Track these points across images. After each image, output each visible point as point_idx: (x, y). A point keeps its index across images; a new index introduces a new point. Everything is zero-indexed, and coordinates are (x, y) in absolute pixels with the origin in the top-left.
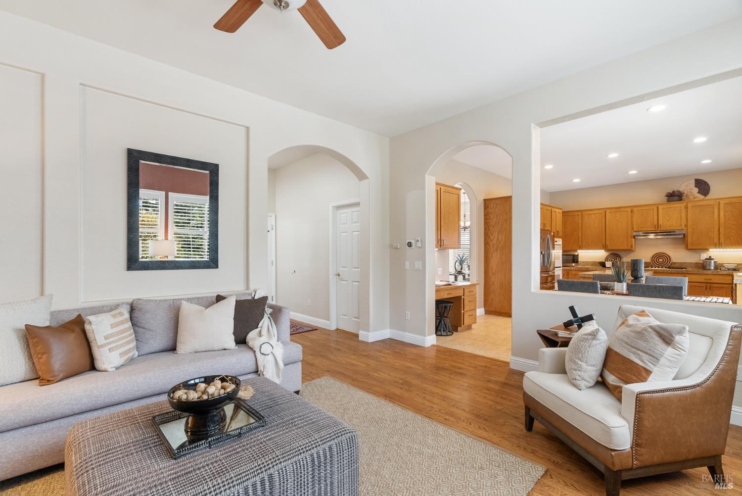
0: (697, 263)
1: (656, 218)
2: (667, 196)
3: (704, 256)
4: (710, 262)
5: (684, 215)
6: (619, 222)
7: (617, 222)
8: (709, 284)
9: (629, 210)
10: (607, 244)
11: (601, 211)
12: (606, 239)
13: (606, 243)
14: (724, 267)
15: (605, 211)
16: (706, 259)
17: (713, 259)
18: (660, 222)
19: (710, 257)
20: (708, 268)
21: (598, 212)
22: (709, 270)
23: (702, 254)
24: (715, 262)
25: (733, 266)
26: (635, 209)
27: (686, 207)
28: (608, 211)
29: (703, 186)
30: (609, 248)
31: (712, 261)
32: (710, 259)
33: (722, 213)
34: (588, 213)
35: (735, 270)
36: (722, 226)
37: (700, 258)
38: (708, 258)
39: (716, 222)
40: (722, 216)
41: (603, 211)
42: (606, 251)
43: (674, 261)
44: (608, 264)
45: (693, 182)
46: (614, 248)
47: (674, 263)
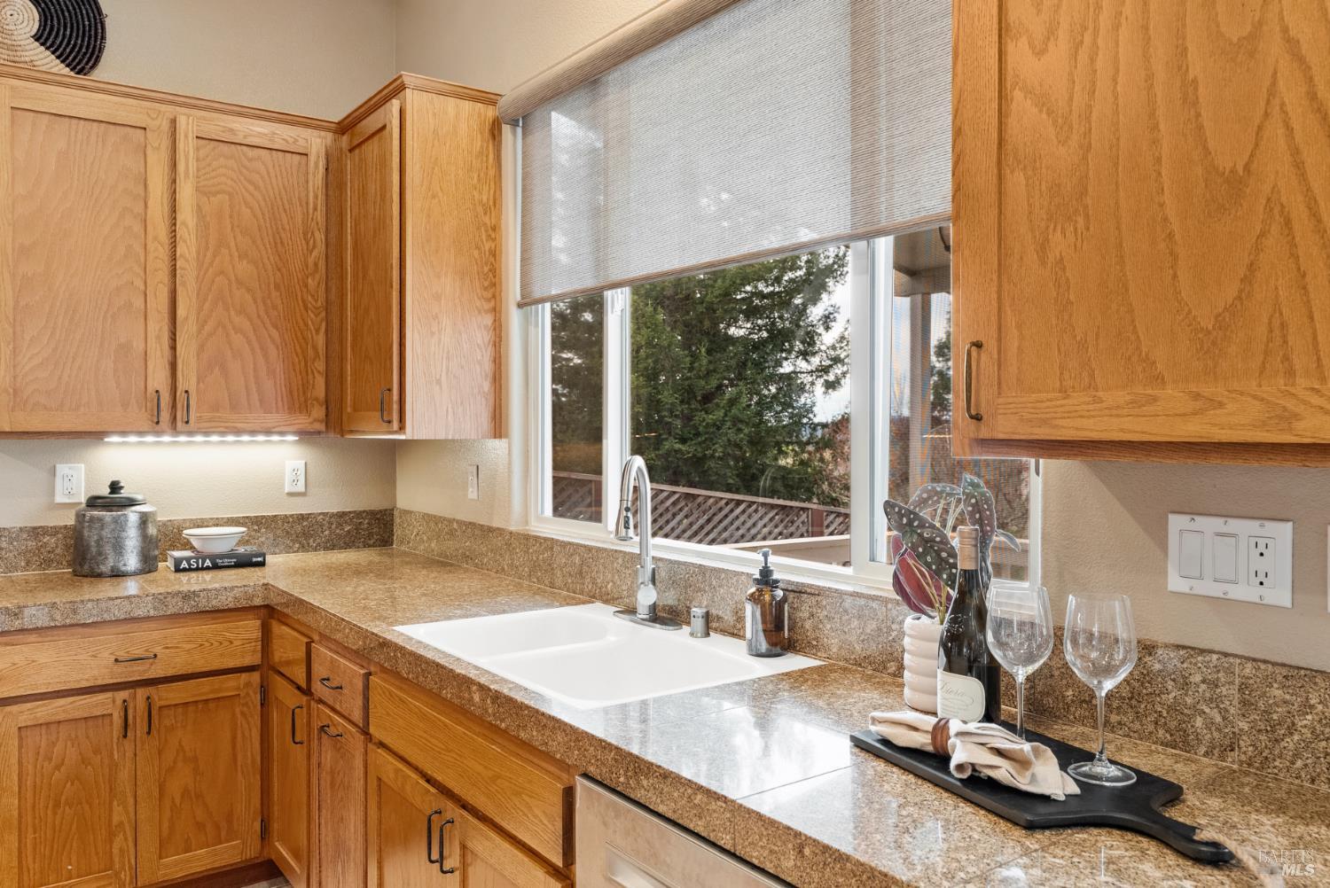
0: (36, 532)
3: (79, 479)
4: (120, 525)
8: (141, 693)
14: (187, 545)
16: (93, 502)
17: (131, 503)
19: (115, 487)
20: (110, 562)
22: (118, 574)
23: (62, 469)
24: (144, 520)
25: (225, 538)
31: (132, 516)
32: (113, 500)
35: (244, 563)
36: (184, 284)
37: (52, 493)
38: (105, 491)
39: (160, 252)
40: (186, 215)
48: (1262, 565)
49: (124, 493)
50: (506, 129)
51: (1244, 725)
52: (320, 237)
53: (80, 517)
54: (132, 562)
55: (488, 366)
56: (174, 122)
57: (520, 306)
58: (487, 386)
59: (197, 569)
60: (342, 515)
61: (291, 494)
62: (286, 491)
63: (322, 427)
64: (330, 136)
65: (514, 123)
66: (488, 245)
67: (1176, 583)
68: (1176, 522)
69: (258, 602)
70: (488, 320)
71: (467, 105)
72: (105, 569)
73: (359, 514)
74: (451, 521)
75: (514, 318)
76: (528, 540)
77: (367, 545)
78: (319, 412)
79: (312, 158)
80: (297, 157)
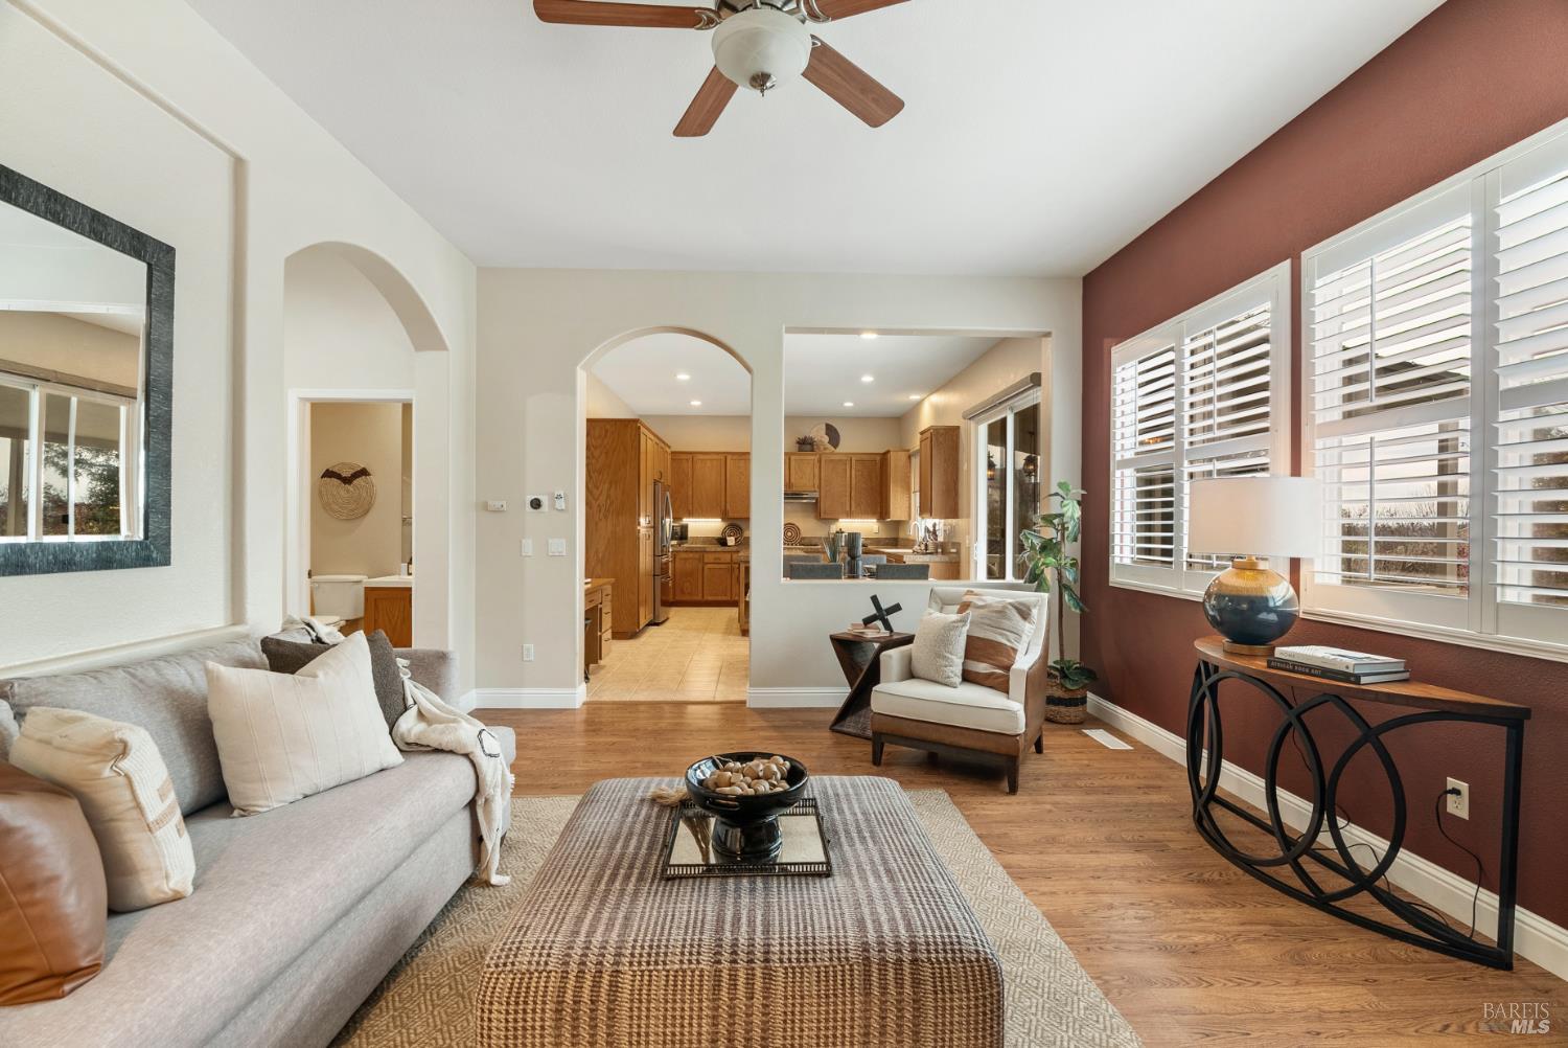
2: (798, 443)
3: (834, 528)
5: (817, 470)
6: (743, 475)
7: (741, 476)
10: (725, 509)
11: (720, 457)
12: (725, 502)
15: (725, 457)
18: (793, 480)
21: (715, 457)
27: (820, 461)
28: (729, 457)
29: (833, 434)
30: (731, 515)
33: (853, 472)
34: (701, 457)
36: (853, 489)
39: (849, 483)
41: (723, 458)
42: (723, 519)
43: (803, 534)
44: (731, 541)
45: (824, 427)
46: (736, 516)
47: (803, 538)
52: (878, 477)
55: (907, 505)
56: (851, 458)
58: (907, 509)
62: (874, 532)
63: (879, 518)
64: (881, 456)
66: (908, 480)
70: (908, 495)
71: (904, 453)
73: (891, 536)
75: (913, 494)
78: (877, 514)
79: (878, 461)
80: (874, 462)
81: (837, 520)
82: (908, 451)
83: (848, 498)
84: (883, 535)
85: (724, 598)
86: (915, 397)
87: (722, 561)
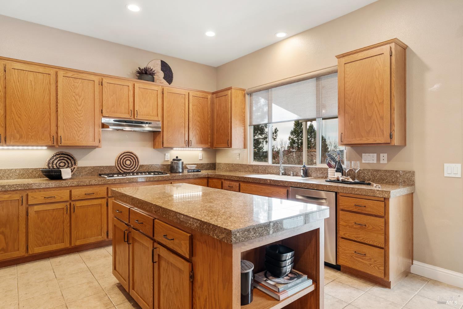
0: (163, 165)
1: (131, 100)
3: (170, 156)
4: (178, 164)
6: (80, 97)
7: (77, 97)
9: (96, 79)
10: (59, 135)
11: (47, 71)
12: (57, 126)
13: (57, 133)
14: (188, 168)
15: (57, 73)
16: (174, 160)
17: (180, 160)
18: (137, 108)
19: (177, 157)
24: (183, 163)
26: (105, 81)
27: (162, 93)
28: (61, 73)
30: (64, 143)
31: (180, 162)
32: (177, 159)
33: (191, 106)
35: (198, 171)
36: (190, 122)
37: (165, 159)
38: (175, 158)
39: (187, 116)
40: (191, 110)
41: (52, 72)
42: (50, 147)
43: (141, 163)
44: (66, 173)
45: (160, 63)
46: (69, 143)
47: (142, 166)
48: (373, 159)
49: (179, 158)
50: (247, 96)
51: (371, 177)
52: (210, 113)
53: (172, 162)
54: (181, 171)
55: (243, 136)
56: (189, 93)
57: (249, 126)
58: (243, 139)
59: (191, 172)
60: (208, 164)
61: (200, 160)
62: (199, 159)
63: (209, 147)
64: (211, 95)
65: (248, 95)
66: (244, 115)
67: (363, 162)
68: (363, 154)
69: (206, 176)
70: (243, 128)
71: (240, 91)
72: (178, 171)
73: (210, 164)
74: (232, 164)
75: (248, 127)
76: (250, 166)
77: (212, 170)
78: (209, 144)
79: (209, 99)
80: (206, 99)
81: (171, 148)
82: (244, 90)
83: (187, 129)
84: (205, 161)
85: (60, 246)
86: (281, 35)
87: (58, 199)
